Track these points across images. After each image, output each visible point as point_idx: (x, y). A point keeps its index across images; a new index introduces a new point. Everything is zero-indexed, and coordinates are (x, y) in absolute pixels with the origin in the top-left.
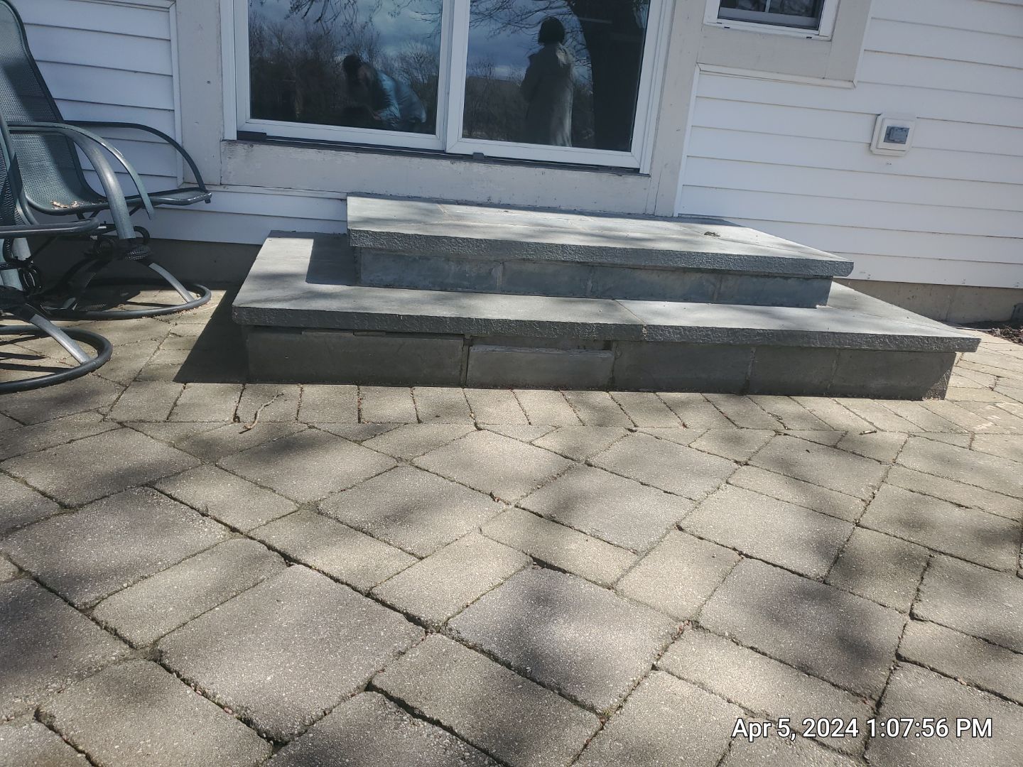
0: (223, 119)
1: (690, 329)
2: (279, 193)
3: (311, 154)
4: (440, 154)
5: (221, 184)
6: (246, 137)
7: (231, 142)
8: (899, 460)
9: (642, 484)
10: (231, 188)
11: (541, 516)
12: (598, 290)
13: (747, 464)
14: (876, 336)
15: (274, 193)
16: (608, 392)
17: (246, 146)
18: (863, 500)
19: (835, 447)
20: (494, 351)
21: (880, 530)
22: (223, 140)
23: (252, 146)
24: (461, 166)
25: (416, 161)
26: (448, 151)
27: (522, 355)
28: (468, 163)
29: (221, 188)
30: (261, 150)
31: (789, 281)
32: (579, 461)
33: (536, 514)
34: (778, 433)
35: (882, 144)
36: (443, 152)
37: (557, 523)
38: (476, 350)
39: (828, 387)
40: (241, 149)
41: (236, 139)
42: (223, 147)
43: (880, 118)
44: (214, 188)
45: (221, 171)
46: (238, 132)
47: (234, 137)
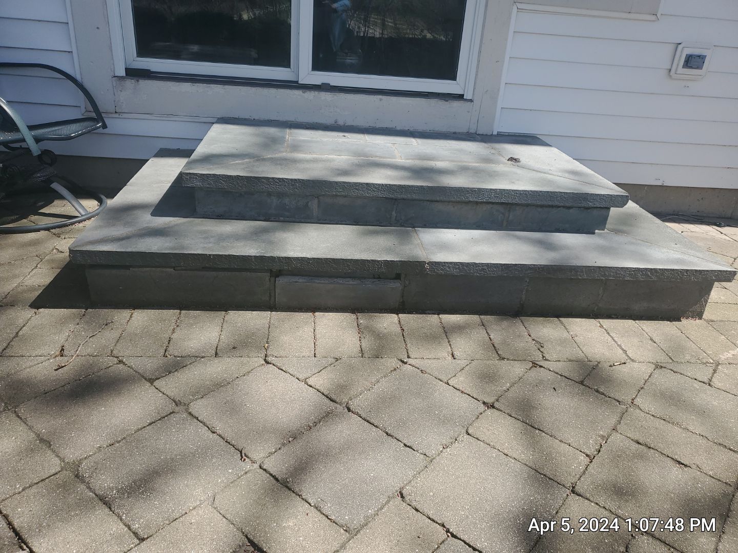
0: (113, 59)
1: (468, 265)
2: (164, 119)
3: (186, 87)
4: (293, 85)
5: (116, 112)
6: (134, 73)
7: (121, 78)
8: (638, 401)
9: (387, 434)
10: (124, 115)
11: (277, 480)
12: (401, 219)
13: (493, 407)
14: (638, 270)
15: (158, 118)
16: (397, 314)
17: (133, 81)
18: (587, 455)
19: (582, 383)
20: (297, 282)
21: (592, 499)
22: (114, 77)
23: (138, 81)
25: (273, 91)
26: (300, 82)
27: (322, 285)
29: (117, 115)
30: (145, 84)
31: (571, 211)
32: (341, 404)
33: (274, 477)
34: (535, 365)
35: (681, 70)
36: (297, 82)
37: (290, 489)
38: (281, 281)
39: (595, 310)
40: (130, 83)
41: (125, 75)
42: (114, 83)
43: (680, 47)
44: (111, 115)
45: (114, 101)
46: (127, 70)
47: (123, 73)
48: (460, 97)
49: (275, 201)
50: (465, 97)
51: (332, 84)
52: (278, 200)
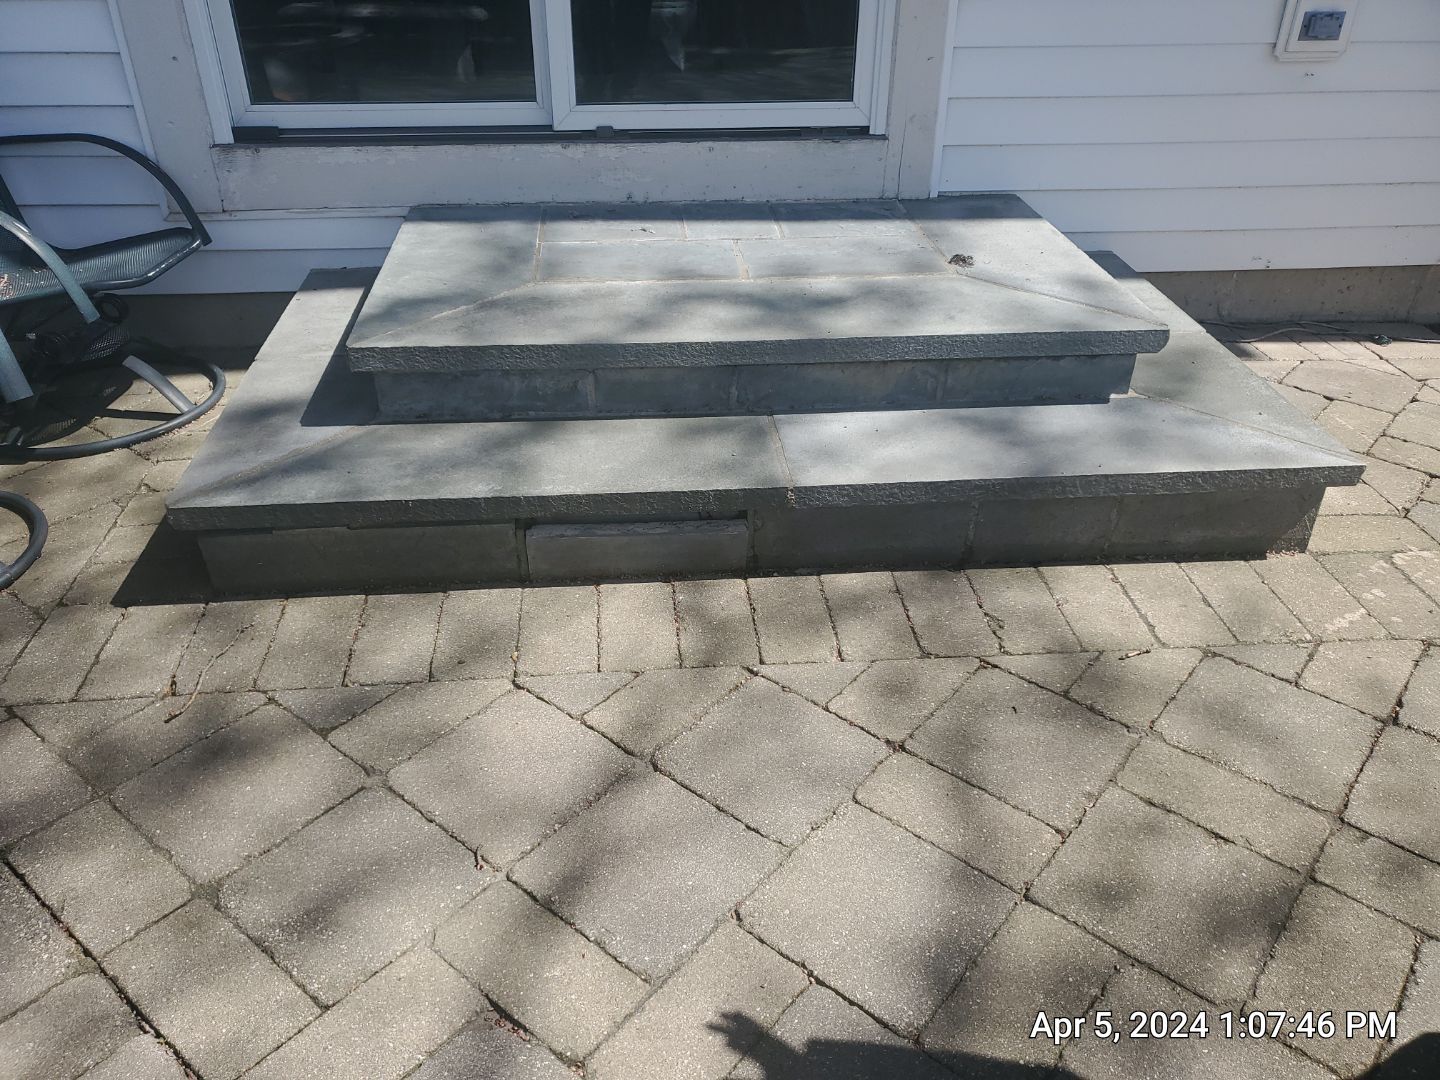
0: (208, 114)
2: (312, 215)
3: (346, 154)
4: (543, 134)
5: (224, 211)
6: (249, 137)
7: (225, 147)
8: (1163, 724)
9: (718, 808)
10: (239, 215)
11: (534, 898)
12: (748, 399)
13: (902, 748)
15: (300, 216)
16: (745, 579)
17: (249, 152)
18: (1058, 831)
19: (1066, 695)
20: (563, 536)
21: (1056, 910)
22: (215, 146)
23: (257, 151)
24: (578, 151)
25: (507, 150)
26: (557, 127)
28: (588, 146)
29: (226, 217)
30: (273, 155)
31: (1062, 363)
32: (642, 757)
33: (529, 894)
34: (985, 664)
35: (1295, 44)
36: (550, 127)
37: (555, 914)
38: (535, 536)
39: (1106, 547)
40: (243, 155)
41: (232, 141)
42: (215, 157)
44: (215, 217)
45: (220, 191)
46: (235, 130)
47: (229, 138)
48: (862, 132)
49: (517, 384)
50: (871, 132)
51: (617, 126)
52: (523, 382)
